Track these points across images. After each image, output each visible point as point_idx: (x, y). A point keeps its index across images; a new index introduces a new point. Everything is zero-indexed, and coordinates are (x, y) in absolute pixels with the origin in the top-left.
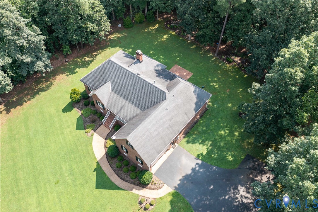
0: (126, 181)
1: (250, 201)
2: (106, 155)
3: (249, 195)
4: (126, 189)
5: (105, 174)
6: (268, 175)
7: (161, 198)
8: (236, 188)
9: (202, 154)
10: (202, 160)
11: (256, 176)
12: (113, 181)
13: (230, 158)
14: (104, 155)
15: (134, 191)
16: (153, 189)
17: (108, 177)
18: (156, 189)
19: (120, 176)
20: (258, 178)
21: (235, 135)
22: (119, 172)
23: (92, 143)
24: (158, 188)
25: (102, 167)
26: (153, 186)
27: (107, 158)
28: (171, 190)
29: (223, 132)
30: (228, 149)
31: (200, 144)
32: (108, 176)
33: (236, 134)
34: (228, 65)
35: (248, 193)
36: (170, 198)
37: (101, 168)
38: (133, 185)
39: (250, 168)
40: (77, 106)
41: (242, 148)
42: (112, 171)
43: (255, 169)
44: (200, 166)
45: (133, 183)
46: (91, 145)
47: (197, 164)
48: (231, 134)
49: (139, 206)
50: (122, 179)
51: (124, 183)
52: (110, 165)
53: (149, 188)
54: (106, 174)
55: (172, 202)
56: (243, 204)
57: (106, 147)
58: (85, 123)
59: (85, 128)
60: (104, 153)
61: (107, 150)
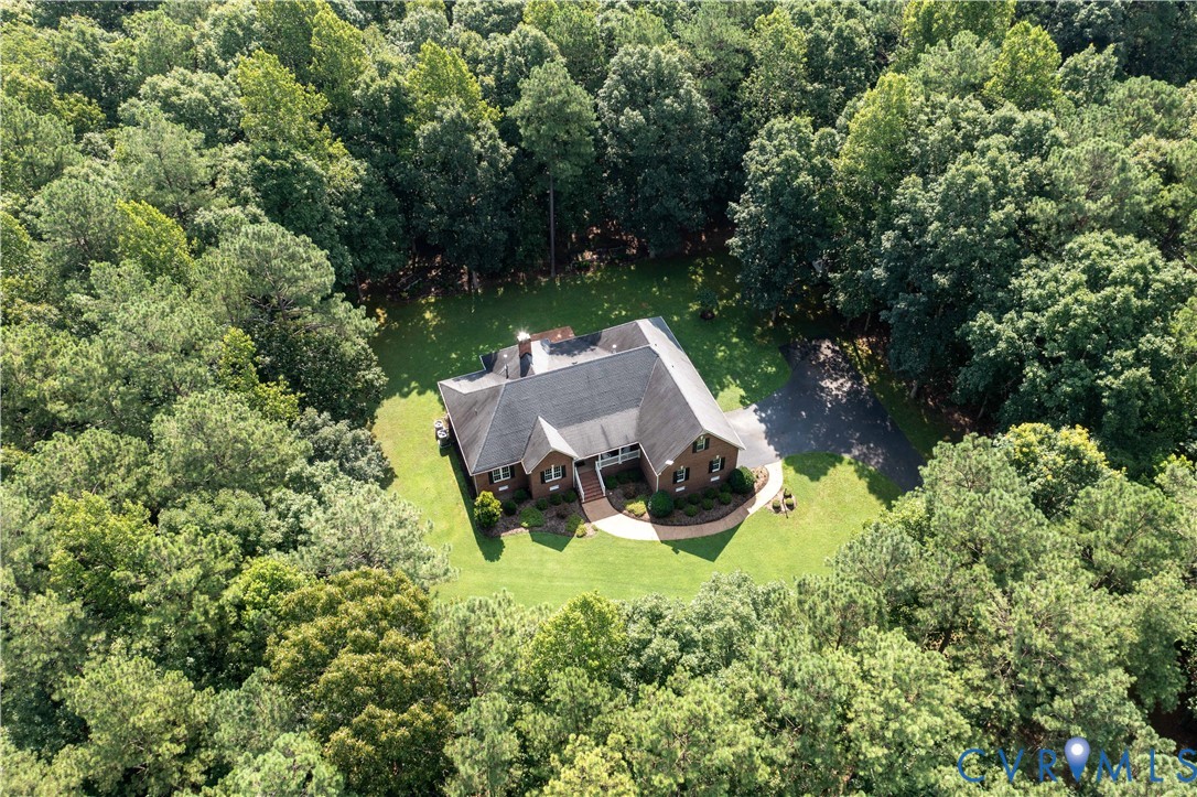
0: (727, 514)
1: (849, 384)
2: (656, 524)
3: (841, 381)
4: (740, 519)
6: (824, 346)
7: (785, 481)
8: (822, 389)
9: (742, 397)
10: (752, 402)
11: (818, 358)
12: (716, 533)
13: (771, 370)
14: (653, 527)
15: (752, 510)
16: (764, 484)
18: (767, 480)
19: (710, 518)
20: (822, 357)
21: (736, 344)
22: (703, 516)
23: (613, 537)
24: (767, 477)
25: (677, 538)
26: (760, 482)
27: (662, 525)
28: (780, 463)
29: (720, 354)
30: (757, 364)
31: (722, 390)
32: (700, 536)
33: (735, 340)
34: (589, 274)
35: (836, 380)
36: (791, 471)
37: (676, 541)
38: (740, 509)
39: (802, 358)
40: (499, 528)
41: (766, 348)
42: (693, 528)
43: (807, 354)
44: (761, 408)
45: (736, 506)
46: (618, 538)
47: (755, 411)
48: (731, 346)
49: (780, 515)
50: (718, 519)
51: (728, 519)
52: (681, 526)
53: (760, 489)
54: (694, 538)
55: (799, 471)
56: (848, 393)
57: (639, 517)
58: (555, 531)
59: (570, 534)
60: (650, 525)
61: (647, 516)
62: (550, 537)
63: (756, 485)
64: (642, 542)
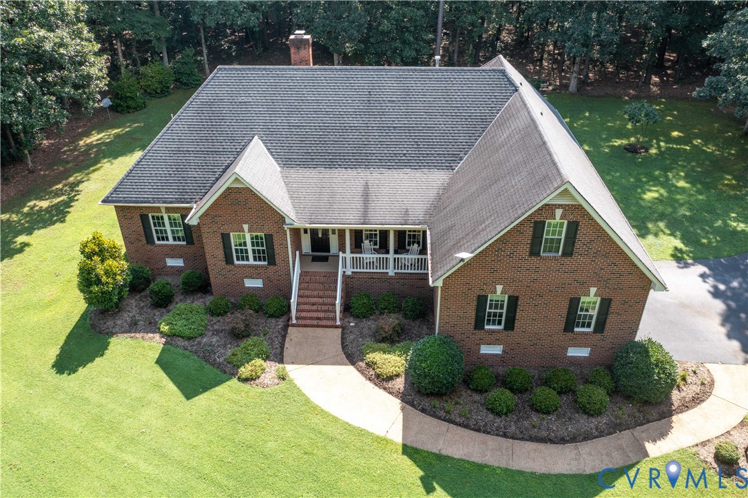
0: (587, 437)
2: (413, 405)
4: (617, 461)
5: (480, 467)
9: (679, 251)
10: (699, 262)
12: (543, 470)
14: (403, 409)
15: (655, 449)
16: (697, 400)
17: (506, 469)
19: (544, 434)
21: (683, 188)
22: (526, 423)
23: (307, 401)
24: (707, 386)
25: (444, 452)
26: (689, 391)
27: (423, 411)
29: (651, 195)
30: (717, 215)
32: (503, 465)
33: (682, 184)
37: (440, 457)
38: (624, 437)
40: (119, 322)
42: (493, 441)
45: (616, 427)
46: (315, 407)
47: (703, 276)
48: (673, 189)
50: (562, 441)
51: (586, 448)
52: (466, 426)
53: (685, 406)
54: (486, 466)
57: (382, 380)
58: (206, 356)
59: (228, 370)
60: (396, 403)
61: (399, 384)
62: (191, 363)
63: (676, 396)
64: (361, 433)
